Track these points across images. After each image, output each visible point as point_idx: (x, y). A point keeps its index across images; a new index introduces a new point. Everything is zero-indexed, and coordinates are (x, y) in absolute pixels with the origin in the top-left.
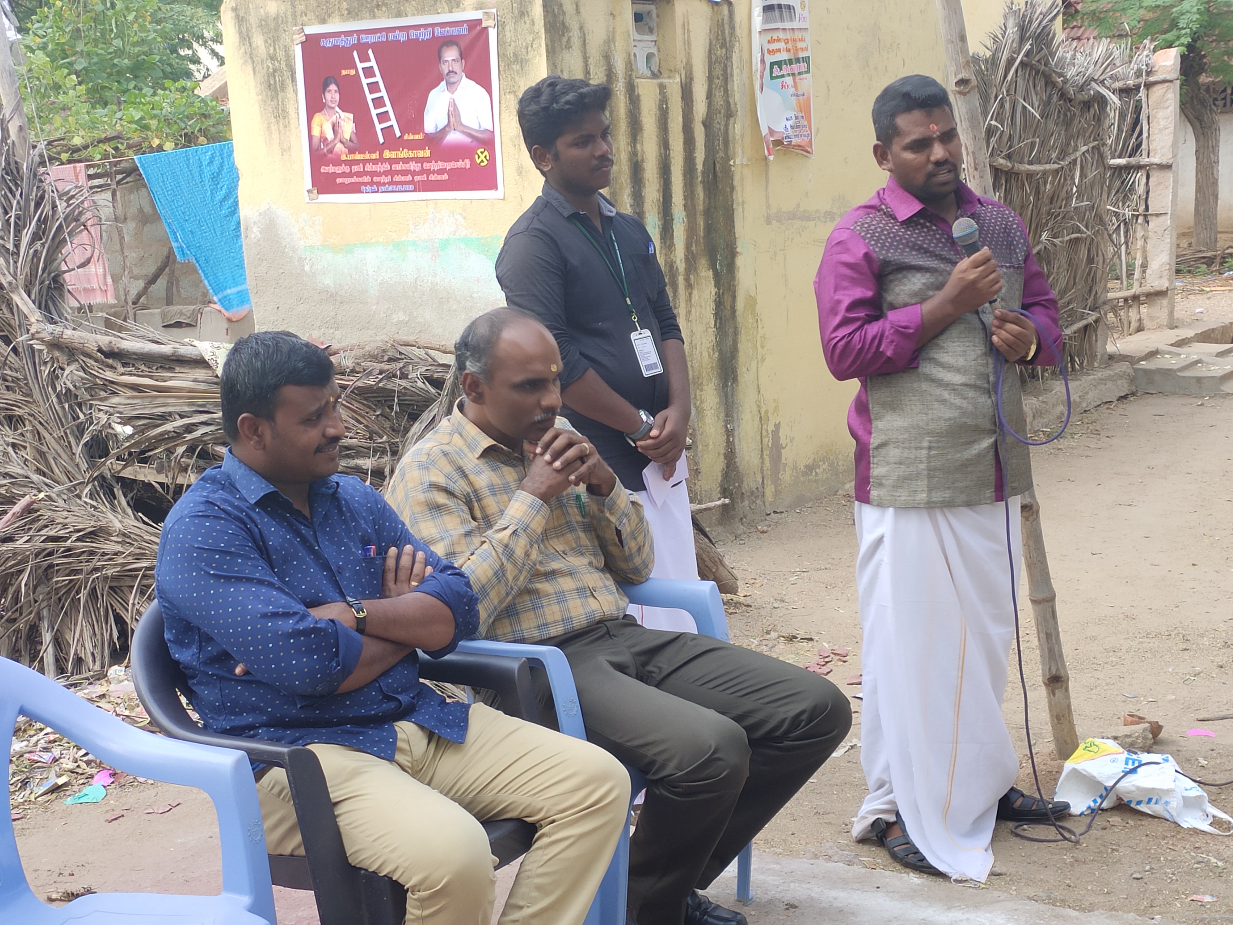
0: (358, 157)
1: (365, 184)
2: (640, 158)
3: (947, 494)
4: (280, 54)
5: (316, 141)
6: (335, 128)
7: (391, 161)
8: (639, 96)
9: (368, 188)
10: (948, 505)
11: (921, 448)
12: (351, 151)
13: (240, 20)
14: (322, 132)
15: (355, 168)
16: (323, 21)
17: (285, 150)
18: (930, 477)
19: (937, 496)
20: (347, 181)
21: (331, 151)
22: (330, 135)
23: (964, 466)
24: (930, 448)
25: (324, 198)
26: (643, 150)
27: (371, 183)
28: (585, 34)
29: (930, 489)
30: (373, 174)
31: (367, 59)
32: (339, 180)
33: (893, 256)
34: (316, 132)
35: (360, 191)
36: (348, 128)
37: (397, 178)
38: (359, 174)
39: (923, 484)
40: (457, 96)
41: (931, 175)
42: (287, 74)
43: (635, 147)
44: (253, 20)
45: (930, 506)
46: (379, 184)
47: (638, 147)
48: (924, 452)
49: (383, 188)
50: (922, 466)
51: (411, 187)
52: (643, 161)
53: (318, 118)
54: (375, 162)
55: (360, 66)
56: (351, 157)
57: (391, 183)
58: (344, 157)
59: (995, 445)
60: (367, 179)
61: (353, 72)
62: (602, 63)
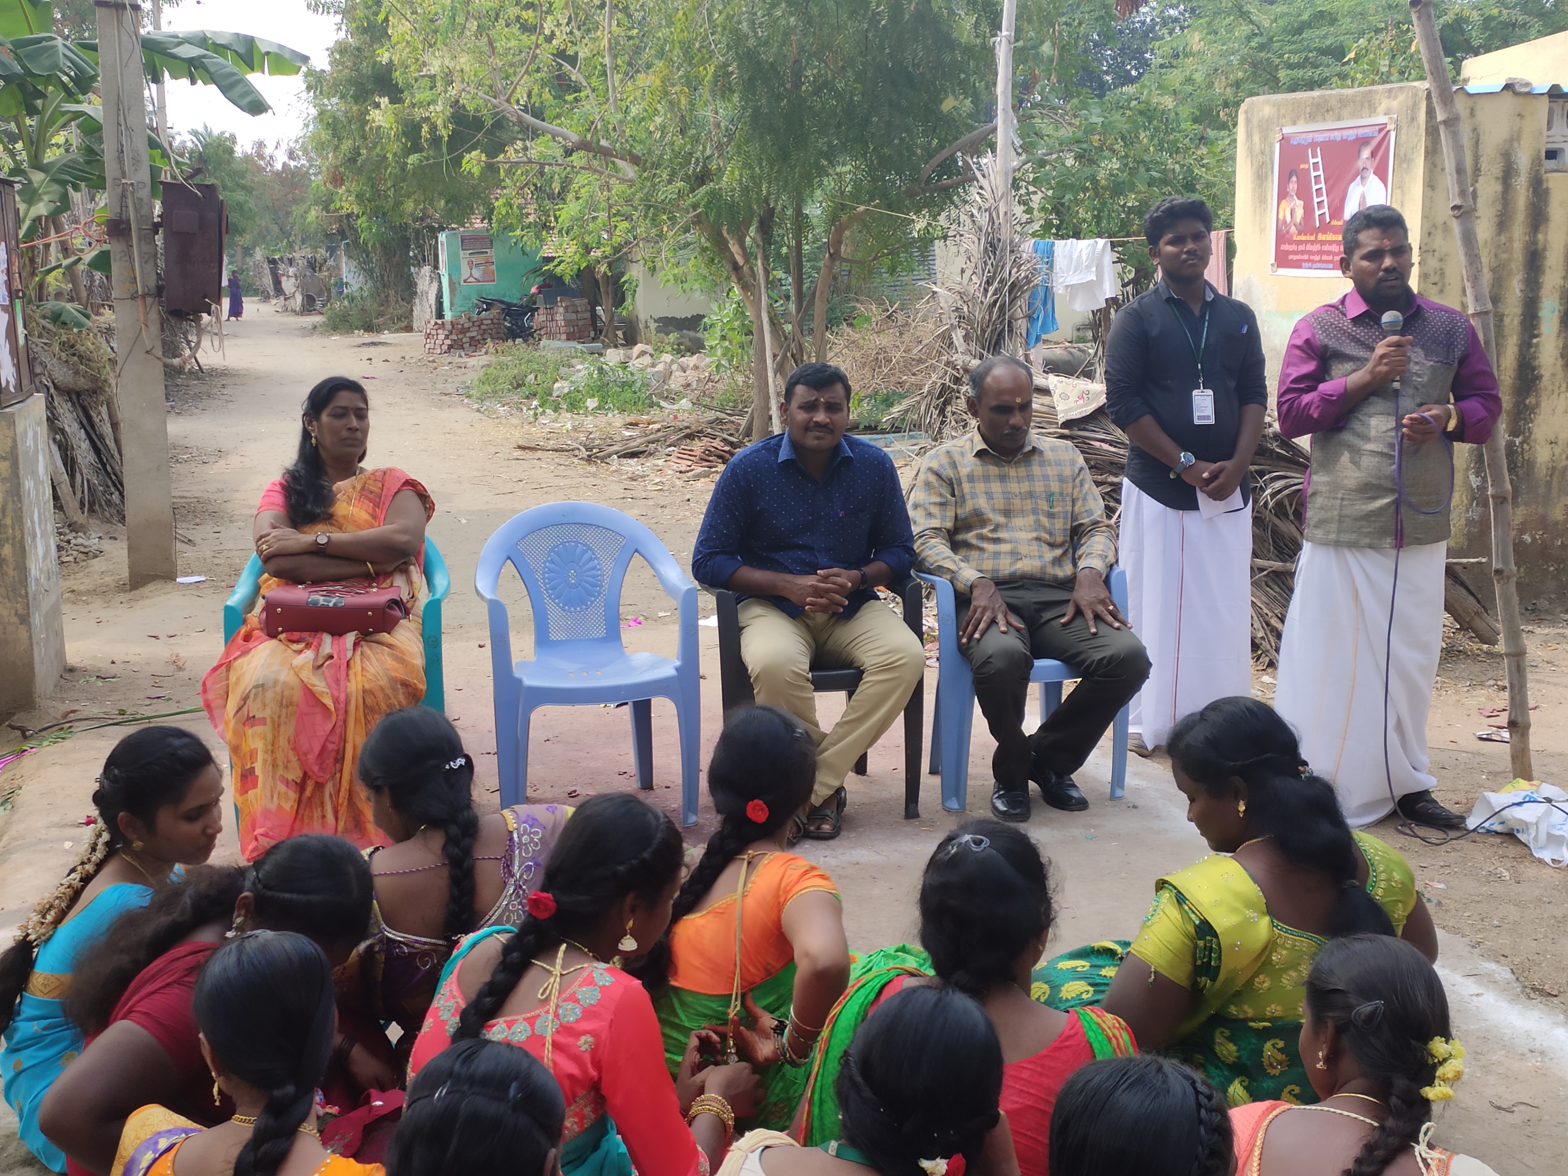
0: (1303, 238)
1: (1305, 261)
2: (1540, 246)
3: (1353, 537)
4: (1267, 149)
5: (1280, 223)
6: (1292, 212)
7: (1323, 243)
8: (1547, 189)
9: (1306, 265)
10: (1352, 545)
11: (1335, 498)
12: (1299, 233)
13: (1248, 121)
14: (1284, 217)
15: (1301, 248)
16: (1294, 123)
17: (1262, 230)
18: (1340, 521)
19: (1344, 537)
20: (1295, 257)
21: (1288, 232)
22: (1288, 219)
23: (1368, 516)
24: (1343, 499)
25: (1281, 271)
26: (1546, 240)
27: (1309, 261)
28: (1478, 135)
29: (1339, 531)
30: (1311, 253)
31: (1314, 156)
32: (1290, 257)
33: (1332, 343)
34: (1281, 217)
35: (1301, 267)
36: (1300, 213)
37: (1325, 258)
38: (1303, 253)
39: (1334, 526)
40: (1365, 189)
41: (1381, 280)
42: (1269, 166)
43: (1535, 236)
44: (1255, 121)
45: (1337, 544)
46: (1313, 261)
47: (1540, 237)
48: (1339, 502)
49: (1315, 265)
50: (1336, 513)
51: (1331, 266)
52: (1545, 249)
53: (1284, 203)
54: (1312, 242)
55: (1312, 161)
56: (1299, 238)
57: (1321, 261)
58: (1295, 238)
59: (1397, 503)
60: (1306, 257)
61: (1307, 166)
62: (1498, 160)
